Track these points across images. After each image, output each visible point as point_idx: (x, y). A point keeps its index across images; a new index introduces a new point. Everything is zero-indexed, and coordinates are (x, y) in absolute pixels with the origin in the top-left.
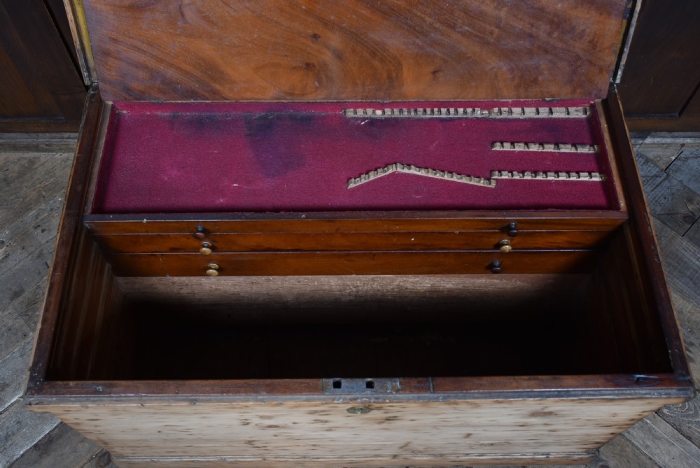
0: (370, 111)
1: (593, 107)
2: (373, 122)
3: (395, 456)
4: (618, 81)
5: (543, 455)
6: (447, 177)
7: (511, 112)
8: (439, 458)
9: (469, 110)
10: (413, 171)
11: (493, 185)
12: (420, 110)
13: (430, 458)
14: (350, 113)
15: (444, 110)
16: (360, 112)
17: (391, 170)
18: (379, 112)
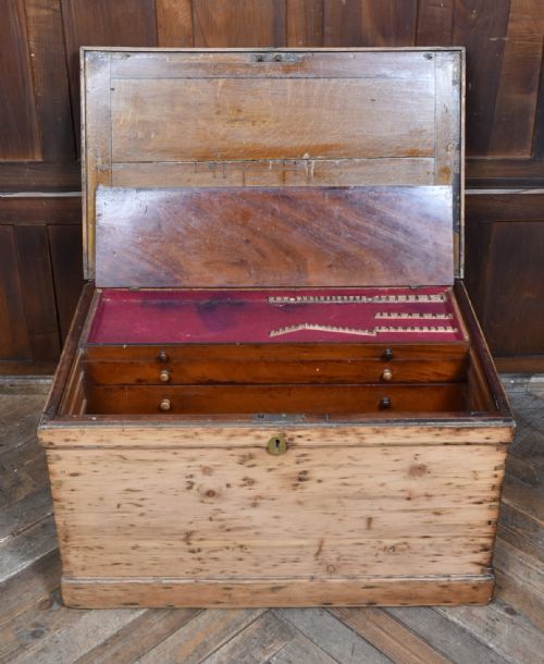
0: (286, 298)
1: (448, 294)
2: (287, 305)
3: (312, 578)
4: (462, 277)
5: (444, 576)
6: (341, 331)
7: (387, 298)
8: (353, 581)
9: (358, 297)
10: (317, 328)
11: (374, 334)
12: (322, 298)
13: (344, 581)
14: (271, 300)
15: (339, 298)
16: (279, 299)
17: (300, 328)
18: (292, 300)
